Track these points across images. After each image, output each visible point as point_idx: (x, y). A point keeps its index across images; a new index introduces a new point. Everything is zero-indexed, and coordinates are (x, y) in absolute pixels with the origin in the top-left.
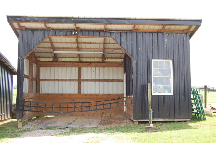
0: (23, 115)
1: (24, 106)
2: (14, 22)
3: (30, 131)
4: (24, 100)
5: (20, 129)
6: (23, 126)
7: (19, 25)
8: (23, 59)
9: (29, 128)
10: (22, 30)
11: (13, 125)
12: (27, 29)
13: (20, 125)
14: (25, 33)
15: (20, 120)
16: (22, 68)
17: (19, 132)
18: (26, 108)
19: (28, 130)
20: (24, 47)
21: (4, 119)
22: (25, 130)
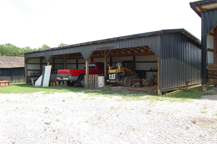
0: (207, 81)
1: (207, 74)
2: (196, 7)
3: (212, 95)
4: (208, 69)
5: (204, 92)
6: (207, 90)
7: (201, 9)
8: (206, 35)
9: (212, 92)
10: (204, 12)
11: (200, 89)
12: (208, 10)
13: (205, 89)
14: (206, 14)
15: (204, 85)
16: (205, 44)
17: (202, 95)
18: (209, 76)
19: (211, 94)
20: (206, 26)
21: (195, 84)
22: (208, 94)
